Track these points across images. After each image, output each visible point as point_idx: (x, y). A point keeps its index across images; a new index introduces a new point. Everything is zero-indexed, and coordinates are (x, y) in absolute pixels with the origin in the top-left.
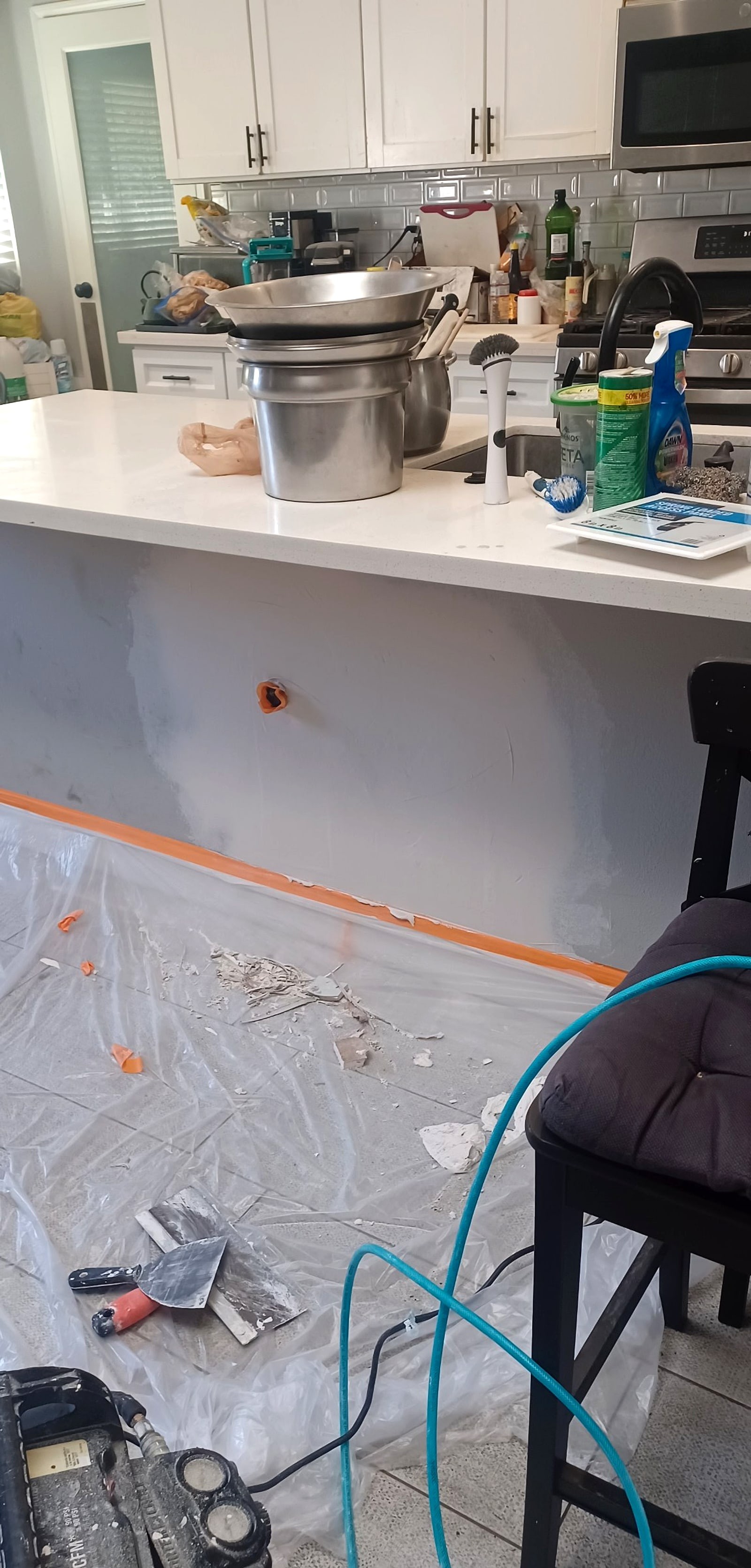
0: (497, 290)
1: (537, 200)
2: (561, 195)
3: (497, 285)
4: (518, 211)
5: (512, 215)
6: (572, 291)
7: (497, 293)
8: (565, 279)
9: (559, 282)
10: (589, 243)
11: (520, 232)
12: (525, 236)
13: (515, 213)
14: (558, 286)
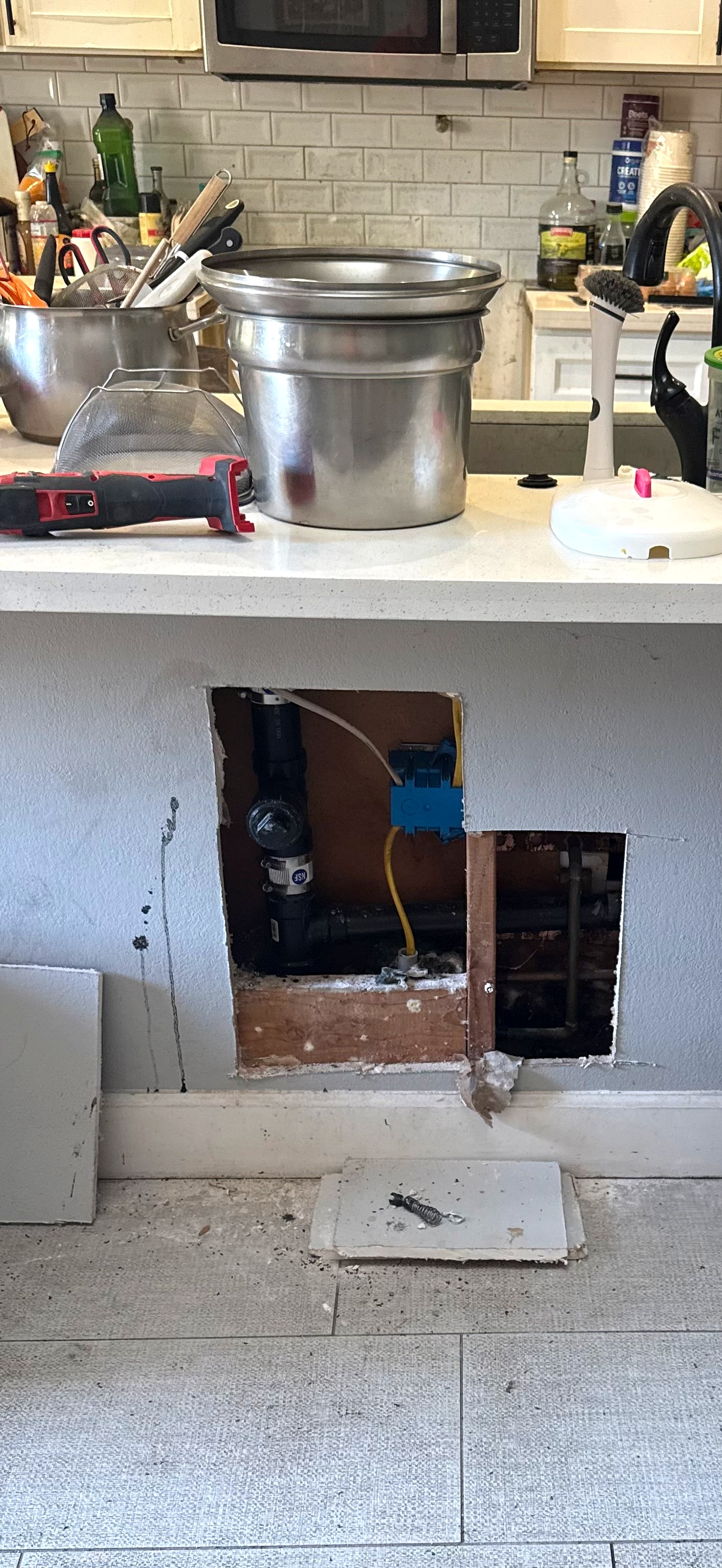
0: (42, 228)
1: (59, 106)
2: (109, 101)
3: (41, 222)
4: (38, 120)
5: (30, 125)
6: (151, 233)
7: (42, 232)
8: (137, 216)
9: (130, 220)
10: (160, 169)
11: (45, 149)
12: (56, 155)
13: (34, 122)
14: (129, 225)
